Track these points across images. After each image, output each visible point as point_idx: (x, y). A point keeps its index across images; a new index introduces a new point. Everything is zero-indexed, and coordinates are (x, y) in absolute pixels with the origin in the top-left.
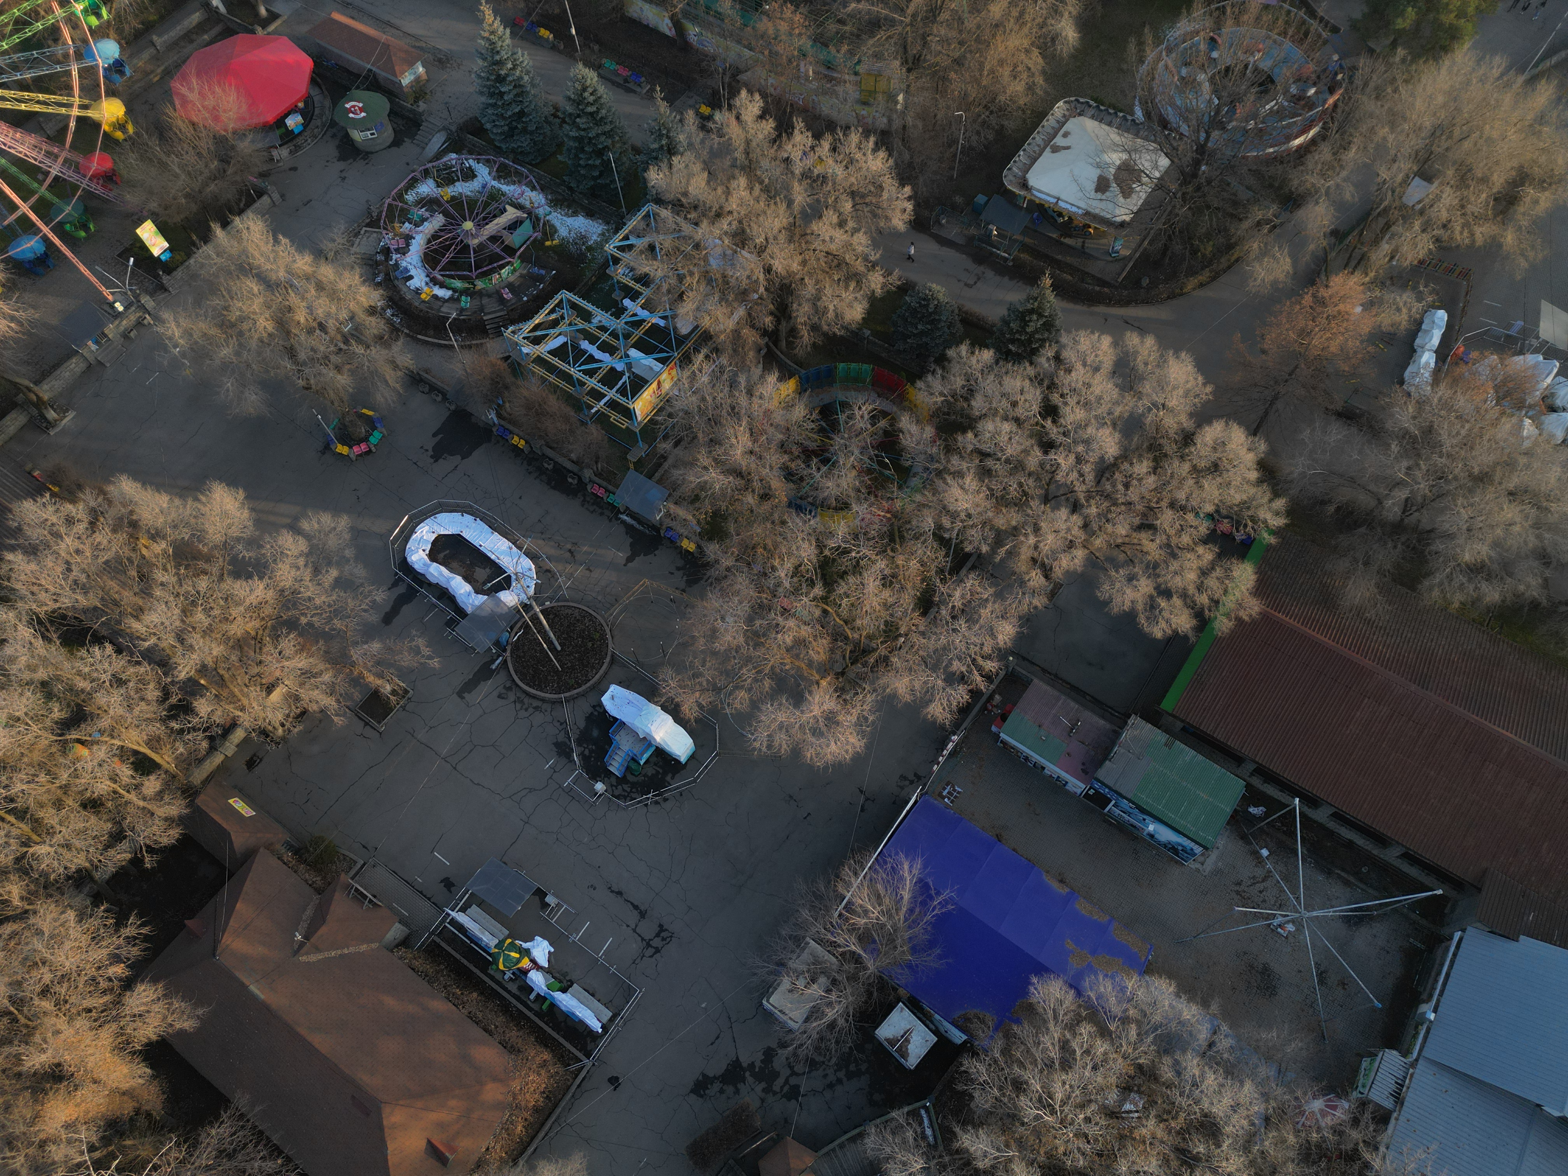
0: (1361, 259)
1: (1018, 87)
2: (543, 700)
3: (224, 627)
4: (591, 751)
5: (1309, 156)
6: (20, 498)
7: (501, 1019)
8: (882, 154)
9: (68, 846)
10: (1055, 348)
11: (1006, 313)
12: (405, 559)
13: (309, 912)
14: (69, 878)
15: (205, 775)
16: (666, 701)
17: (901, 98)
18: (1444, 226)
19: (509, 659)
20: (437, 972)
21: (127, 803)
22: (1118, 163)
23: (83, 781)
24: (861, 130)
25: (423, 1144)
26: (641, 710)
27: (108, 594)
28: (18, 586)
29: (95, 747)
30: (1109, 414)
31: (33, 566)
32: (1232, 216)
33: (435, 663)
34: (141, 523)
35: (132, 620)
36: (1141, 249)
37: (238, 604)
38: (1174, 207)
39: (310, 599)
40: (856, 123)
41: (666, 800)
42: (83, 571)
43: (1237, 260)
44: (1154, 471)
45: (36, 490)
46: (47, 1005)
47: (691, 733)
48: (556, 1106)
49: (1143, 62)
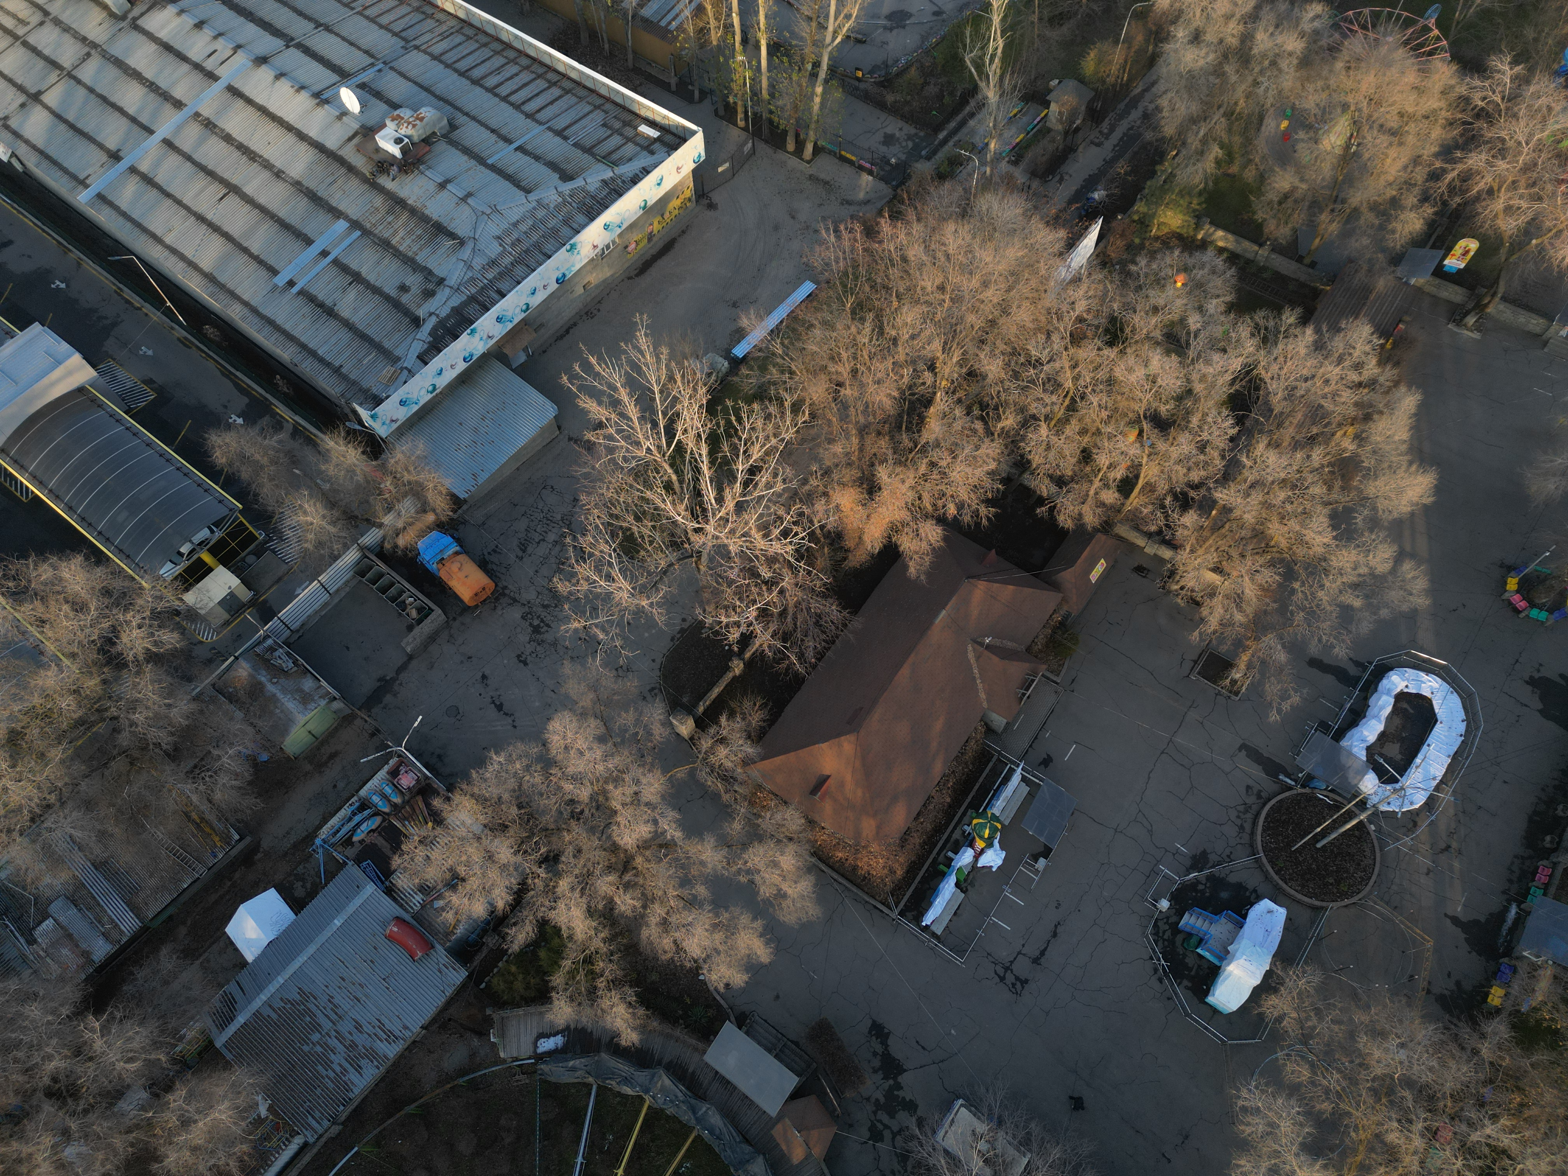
2: (1253, 834)
3: (1275, 519)
4: (1203, 892)
6: (1372, 321)
7: (929, 827)
9: (1048, 448)
12: (1392, 669)
13: (1009, 644)
14: (1022, 456)
15: (1124, 535)
16: (1278, 976)
19: (1294, 792)
20: (966, 763)
21: (1091, 482)
23: (1106, 444)
25: (827, 772)
26: (1262, 946)
27: (1288, 416)
28: (1280, 346)
29: (1138, 445)
31: (1303, 351)
33: (1274, 717)
34: (1371, 423)
35: (1266, 442)
37: (1303, 525)
39: (1322, 586)
41: (1160, 980)
42: (1308, 391)
45: (1383, 331)
46: (923, 468)
47: (1244, 1008)
48: (858, 886)
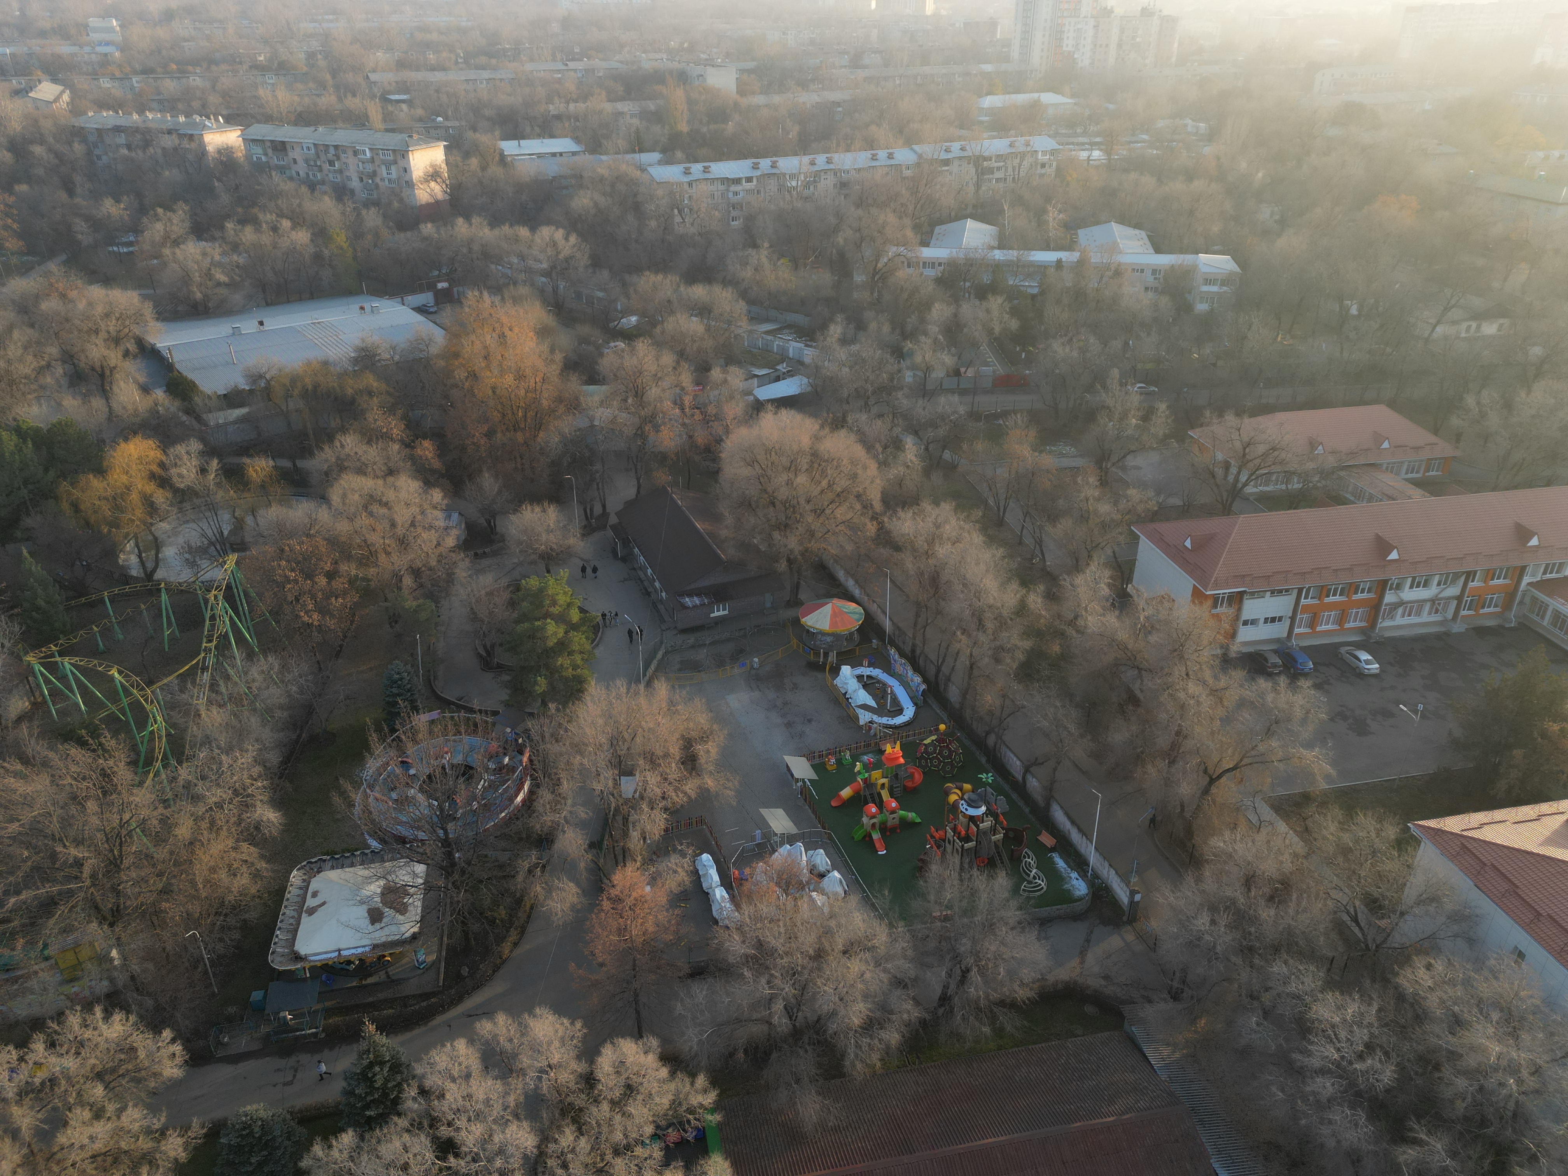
0: (624, 852)
1: (243, 880)
5: (535, 804)
8: (117, 1017)
10: (415, 1084)
11: (344, 1084)
17: (114, 953)
18: (663, 798)
22: (379, 891)
24: (78, 1008)
30: (505, 1109)
32: (504, 877)
36: (444, 947)
38: (452, 897)
40: (69, 1004)
43: (532, 908)
44: (580, 1132)
49: (354, 805)
